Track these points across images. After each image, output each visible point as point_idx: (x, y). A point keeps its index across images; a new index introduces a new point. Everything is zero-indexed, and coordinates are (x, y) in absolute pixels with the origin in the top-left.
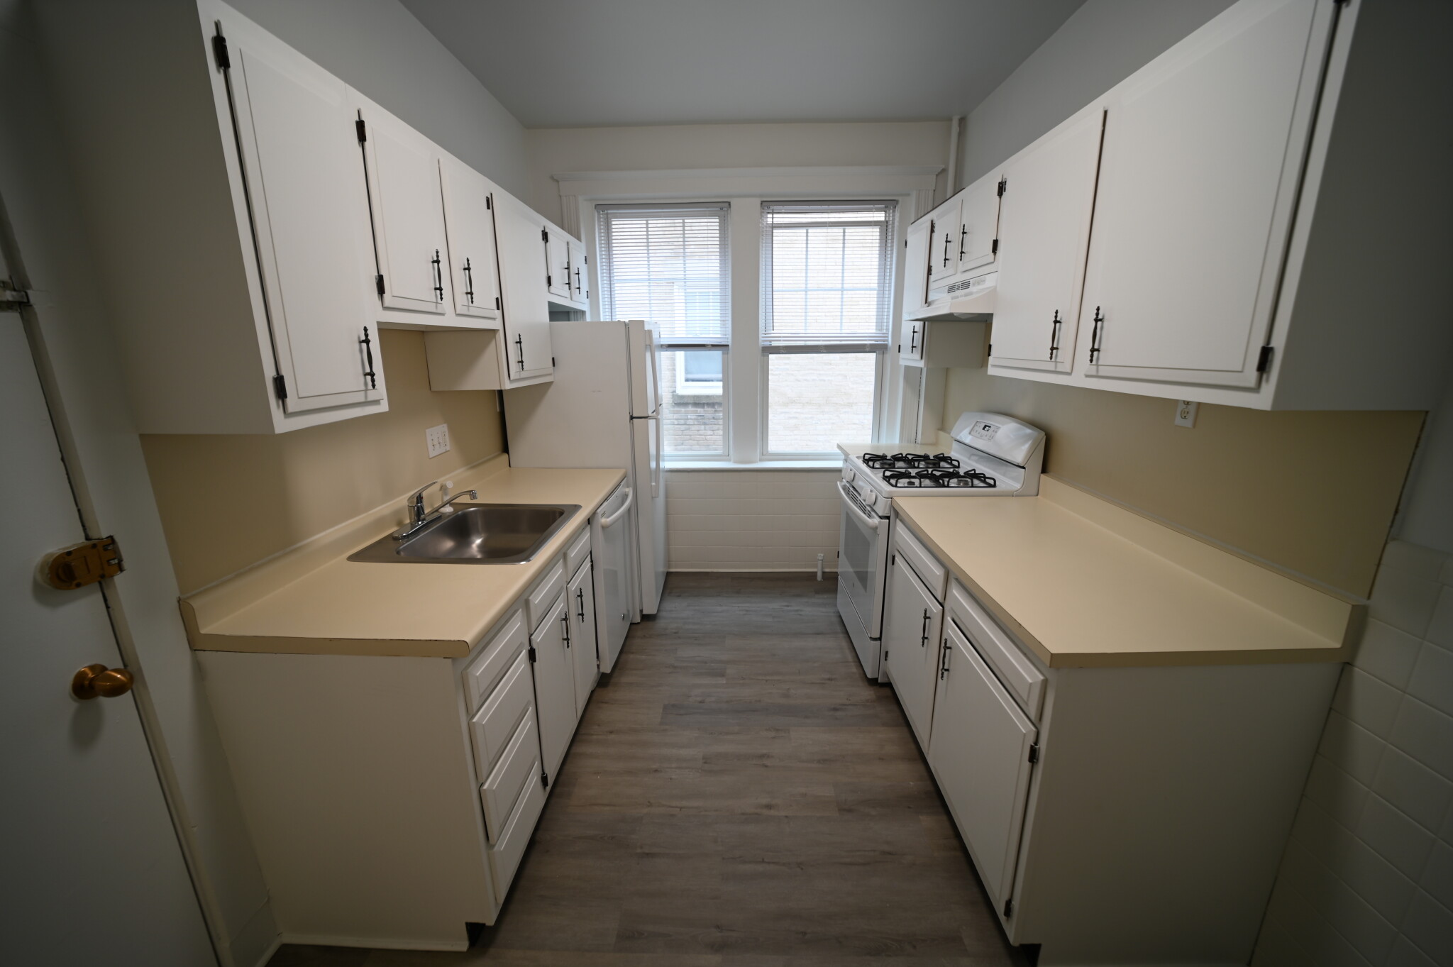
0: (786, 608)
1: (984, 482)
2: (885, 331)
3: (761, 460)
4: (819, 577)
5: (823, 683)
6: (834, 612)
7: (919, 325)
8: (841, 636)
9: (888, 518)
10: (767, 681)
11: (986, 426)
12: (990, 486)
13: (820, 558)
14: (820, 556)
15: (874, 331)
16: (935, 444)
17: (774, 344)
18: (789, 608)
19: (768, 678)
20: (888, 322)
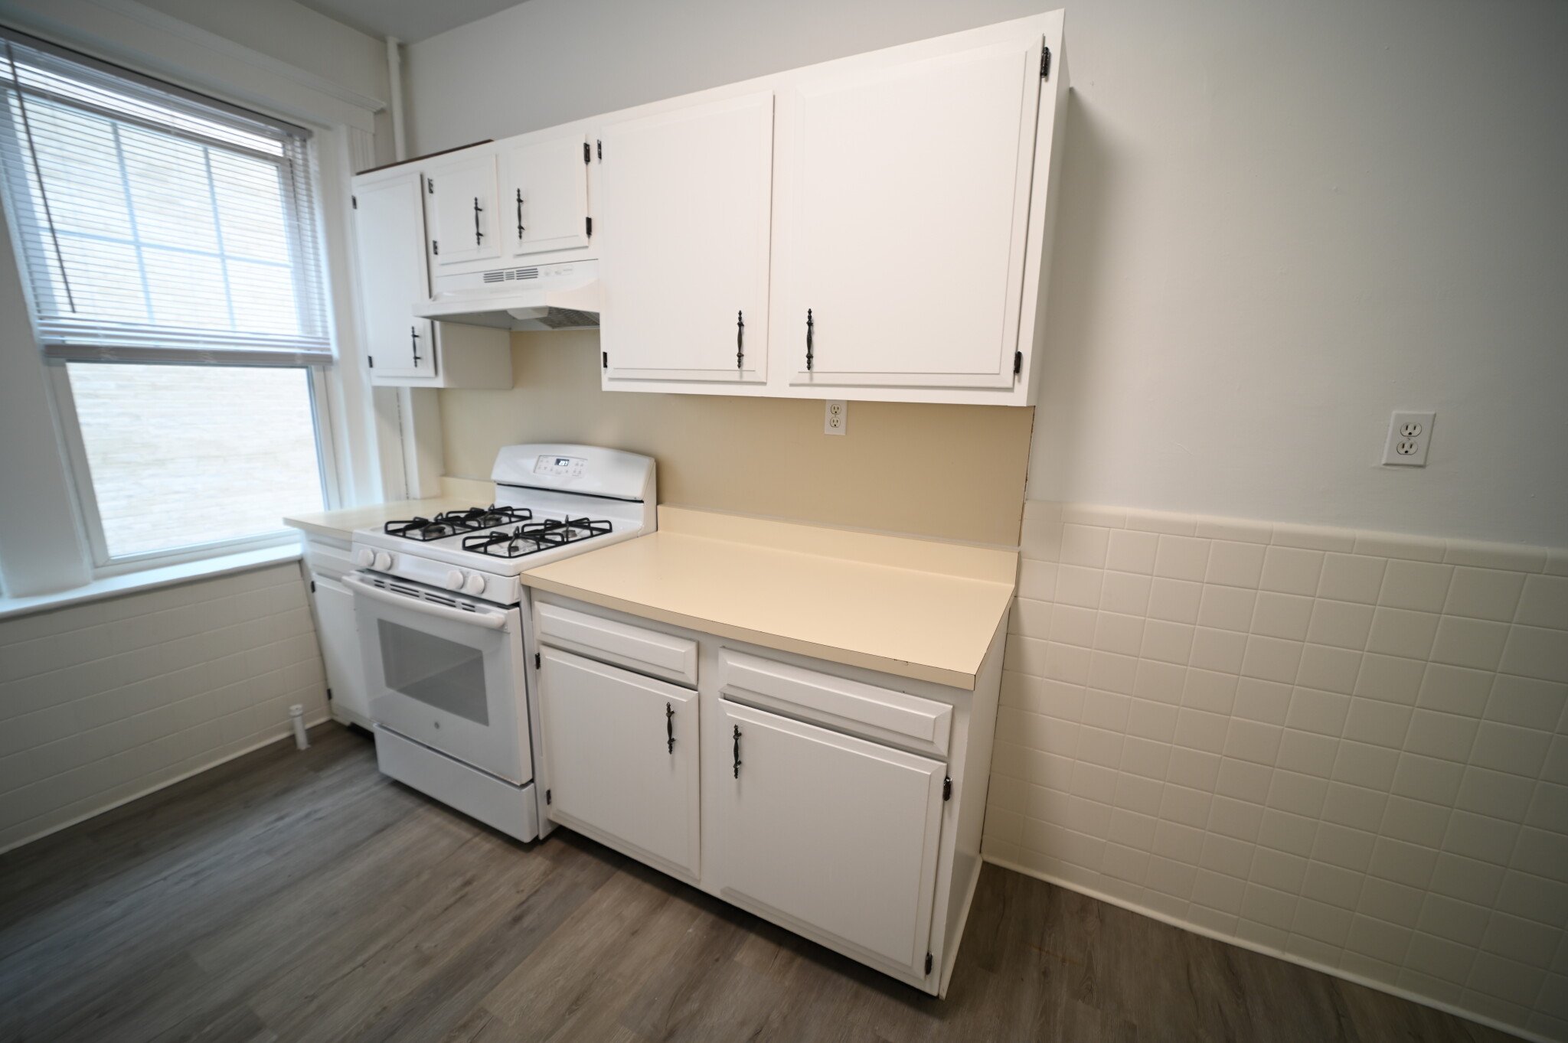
0: (280, 824)
1: (588, 528)
2: (320, 335)
3: (99, 578)
4: (302, 742)
5: (462, 898)
6: (376, 784)
7: (423, 326)
8: (423, 811)
9: (517, 605)
10: (363, 965)
11: (558, 461)
12: (604, 531)
13: (298, 713)
14: (296, 708)
15: (297, 333)
16: (442, 495)
17: (71, 340)
18: (287, 820)
19: (360, 959)
20: (324, 321)
